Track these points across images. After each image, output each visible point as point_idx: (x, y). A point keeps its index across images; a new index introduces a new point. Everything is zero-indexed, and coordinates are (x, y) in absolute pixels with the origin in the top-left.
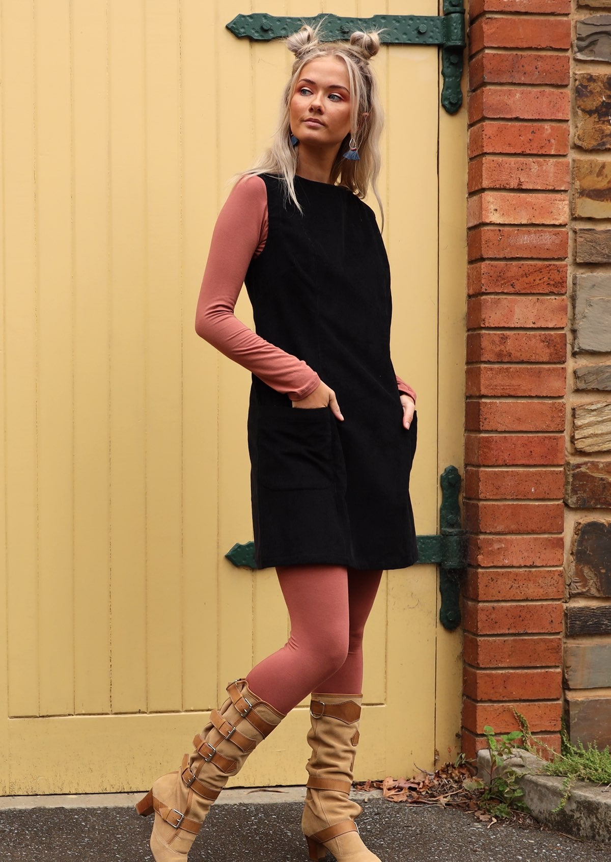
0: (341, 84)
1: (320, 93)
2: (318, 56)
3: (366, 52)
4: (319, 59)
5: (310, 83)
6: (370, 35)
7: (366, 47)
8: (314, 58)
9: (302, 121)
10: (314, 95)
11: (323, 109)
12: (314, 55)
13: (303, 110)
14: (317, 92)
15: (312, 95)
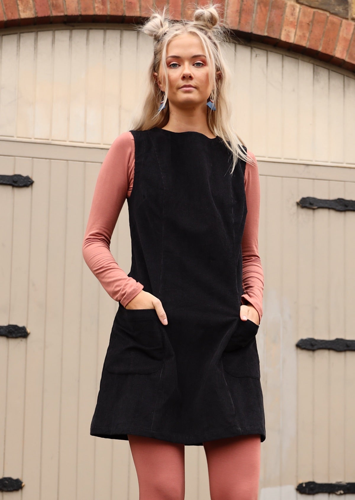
0: (199, 53)
1: (187, 63)
2: (176, 35)
3: (209, 25)
4: (177, 37)
5: (176, 58)
6: (208, 10)
7: (209, 20)
8: (173, 38)
9: (179, 88)
10: (182, 66)
11: (192, 75)
12: (172, 35)
13: (176, 80)
14: (184, 64)
15: (180, 67)
